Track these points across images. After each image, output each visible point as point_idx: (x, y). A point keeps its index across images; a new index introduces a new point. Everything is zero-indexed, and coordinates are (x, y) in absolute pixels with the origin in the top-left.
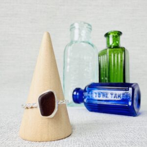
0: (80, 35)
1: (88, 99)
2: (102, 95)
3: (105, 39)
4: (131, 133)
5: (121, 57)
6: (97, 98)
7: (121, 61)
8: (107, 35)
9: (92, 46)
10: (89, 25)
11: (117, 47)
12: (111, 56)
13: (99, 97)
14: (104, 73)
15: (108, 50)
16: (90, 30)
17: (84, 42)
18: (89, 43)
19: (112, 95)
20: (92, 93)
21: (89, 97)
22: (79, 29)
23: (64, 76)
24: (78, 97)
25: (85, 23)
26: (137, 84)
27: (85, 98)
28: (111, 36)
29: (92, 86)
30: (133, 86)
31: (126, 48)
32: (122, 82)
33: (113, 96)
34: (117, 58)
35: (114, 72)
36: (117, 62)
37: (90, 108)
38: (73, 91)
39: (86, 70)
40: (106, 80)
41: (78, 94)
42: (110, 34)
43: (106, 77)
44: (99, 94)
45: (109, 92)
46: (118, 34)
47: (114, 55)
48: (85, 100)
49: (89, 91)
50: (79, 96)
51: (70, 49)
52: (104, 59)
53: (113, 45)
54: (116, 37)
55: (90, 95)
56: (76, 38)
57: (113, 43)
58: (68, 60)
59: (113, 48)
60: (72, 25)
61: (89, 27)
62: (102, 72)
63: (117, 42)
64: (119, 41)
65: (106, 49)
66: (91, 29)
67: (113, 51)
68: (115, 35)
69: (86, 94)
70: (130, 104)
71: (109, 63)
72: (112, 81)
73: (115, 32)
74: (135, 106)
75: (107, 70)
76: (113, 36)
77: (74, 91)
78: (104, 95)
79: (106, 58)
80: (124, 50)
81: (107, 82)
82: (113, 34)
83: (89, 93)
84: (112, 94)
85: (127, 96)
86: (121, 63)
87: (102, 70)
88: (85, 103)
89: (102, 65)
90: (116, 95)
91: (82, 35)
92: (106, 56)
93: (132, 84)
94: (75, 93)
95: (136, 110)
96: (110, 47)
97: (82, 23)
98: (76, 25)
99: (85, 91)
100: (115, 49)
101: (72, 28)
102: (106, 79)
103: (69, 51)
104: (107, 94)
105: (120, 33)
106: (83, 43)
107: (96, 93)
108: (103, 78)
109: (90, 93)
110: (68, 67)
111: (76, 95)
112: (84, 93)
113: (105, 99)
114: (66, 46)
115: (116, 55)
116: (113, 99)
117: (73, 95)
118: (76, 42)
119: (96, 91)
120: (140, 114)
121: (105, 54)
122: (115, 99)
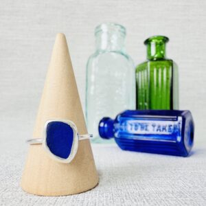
0: (109, 41)
1: (120, 133)
2: (139, 127)
3: (145, 48)
4: (179, 181)
5: (167, 74)
6: (134, 131)
7: (168, 79)
8: (148, 42)
9: (127, 57)
10: (122, 27)
11: (161, 59)
12: (153, 71)
13: (136, 129)
14: (144, 95)
15: (149, 63)
16: (123, 34)
17: (115, 52)
18: (123, 54)
19: (154, 128)
20: (125, 125)
21: (121, 129)
22: (108, 33)
23: (86, 100)
24: (106, 130)
25: (116, 25)
26: (189, 112)
27: (116, 131)
28: (153, 43)
29: (127, 115)
30: (183, 114)
31: (174, 60)
32: (168, 108)
33: (156, 128)
34: (162, 75)
35: (157, 95)
36: (162, 80)
37: (123, 145)
38: (99, 122)
39: (117, 91)
40: (145, 107)
41: (106, 126)
42: (151, 41)
43: (146, 101)
44: (136, 126)
45: (150, 123)
46: (163, 40)
47: (158, 71)
48: (116, 135)
49: (122, 122)
50: (108, 129)
51: (94, 62)
52: (143, 76)
53: (156, 56)
54: (161, 44)
55: (123, 127)
56: (104, 46)
57: (156, 53)
58: (92, 78)
59: (156, 60)
60: (98, 27)
61: (123, 30)
62: (140, 95)
63: (162, 52)
64: (164, 50)
65: (147, 63)
66: (125, 33)
67: (156, 65)
68: (159, 42)
69: (117, 126)
70: (179, 139)
71: (151, 83)
72: (154, 108)
73: (158, 38)
74: (186, 142)
75: (148, 92)
76: (156, 44)
77: (101, 122)
78: (142, 128)
79: (146, 75)
80: (171, 63)
81: (147, 108)
82: (156, 41)
83: (121, 125)
84: (154, 126)
85: (175, 129)
86: (167, 82)
87: (140, 92)
88: (116, 139)
89: (140, 85)
90: (159, 127)
91: (112, 41)
92: (146, 73)
93: (182, 112)
94: (102, 125)
95: (187, 148)
96: (152, 60)
97: (112, 25)
98: (104, 28)
99: (116, 121)
100: (158, 62)
101: (98, 31)
102: (146, 104)
103: (93, 64)
104: (147, 126)
105: (166, 40)
106: (113, 54)
107: (131, 125)
108: (141, 104)
109: (123, 124)
110: (92, 88)
111: (104, 127)
112: (115, 125)
113: (144, 132)
114: (90, 58)
115: (160, 70)
116: (155, 132)
117: (100, 127)
118: (104, 52)
119: (131, 122)
120: (193, 153)
121: (145, 69)
122: (159, 133)
